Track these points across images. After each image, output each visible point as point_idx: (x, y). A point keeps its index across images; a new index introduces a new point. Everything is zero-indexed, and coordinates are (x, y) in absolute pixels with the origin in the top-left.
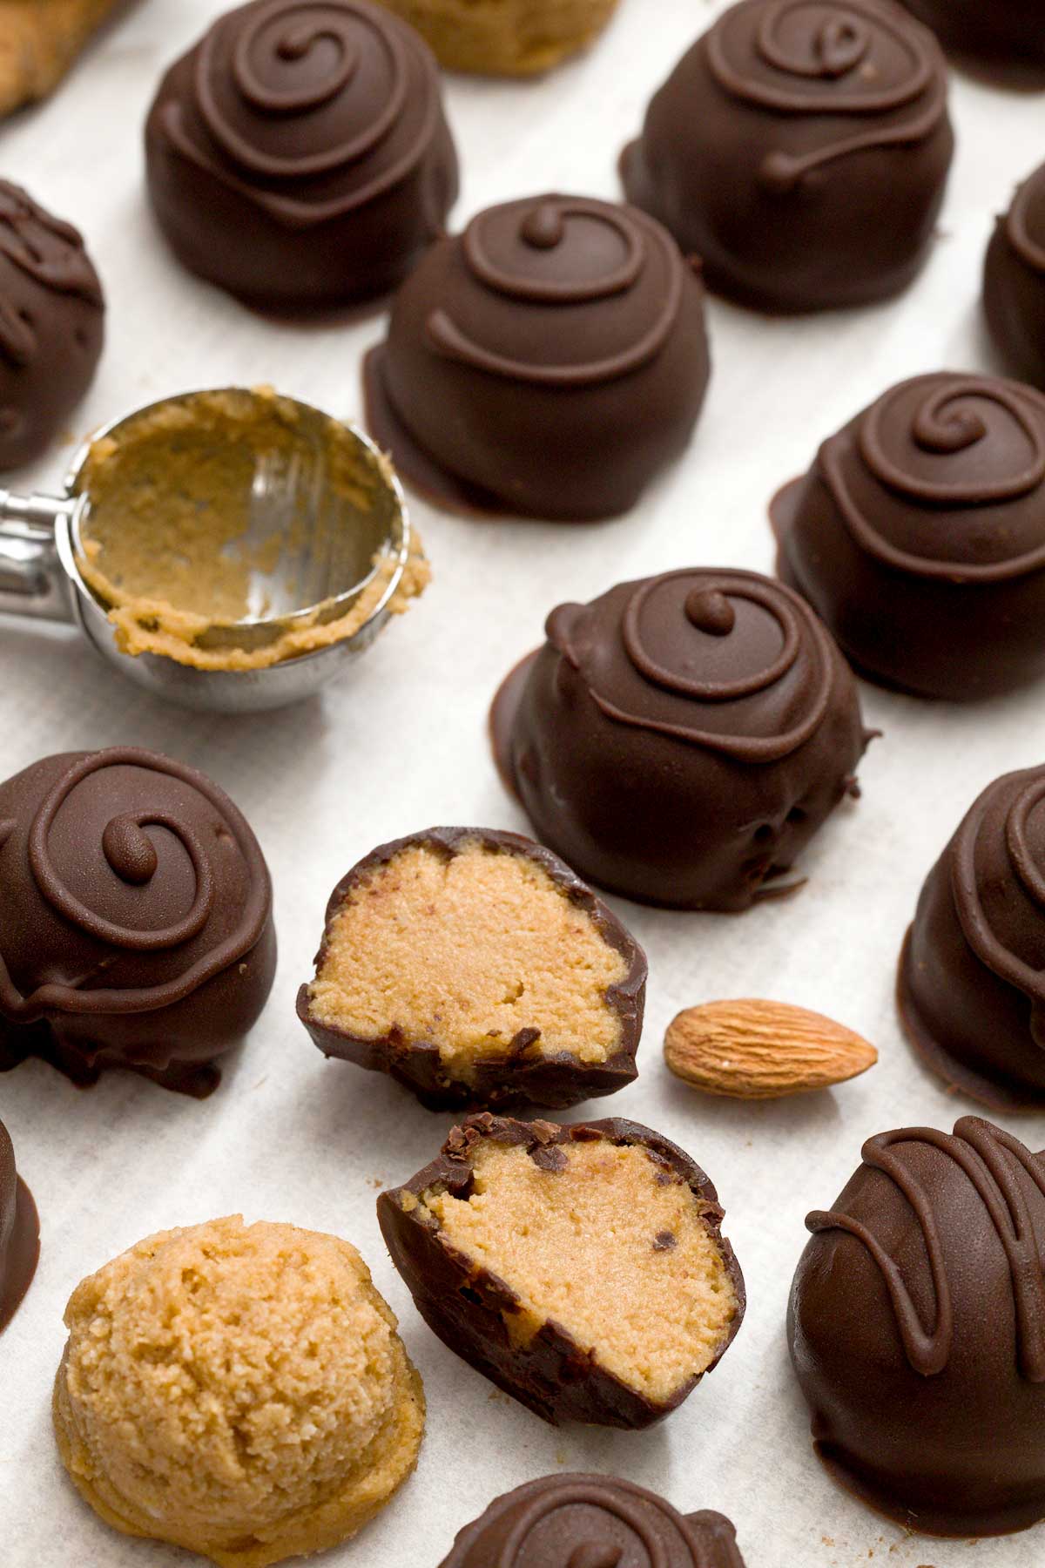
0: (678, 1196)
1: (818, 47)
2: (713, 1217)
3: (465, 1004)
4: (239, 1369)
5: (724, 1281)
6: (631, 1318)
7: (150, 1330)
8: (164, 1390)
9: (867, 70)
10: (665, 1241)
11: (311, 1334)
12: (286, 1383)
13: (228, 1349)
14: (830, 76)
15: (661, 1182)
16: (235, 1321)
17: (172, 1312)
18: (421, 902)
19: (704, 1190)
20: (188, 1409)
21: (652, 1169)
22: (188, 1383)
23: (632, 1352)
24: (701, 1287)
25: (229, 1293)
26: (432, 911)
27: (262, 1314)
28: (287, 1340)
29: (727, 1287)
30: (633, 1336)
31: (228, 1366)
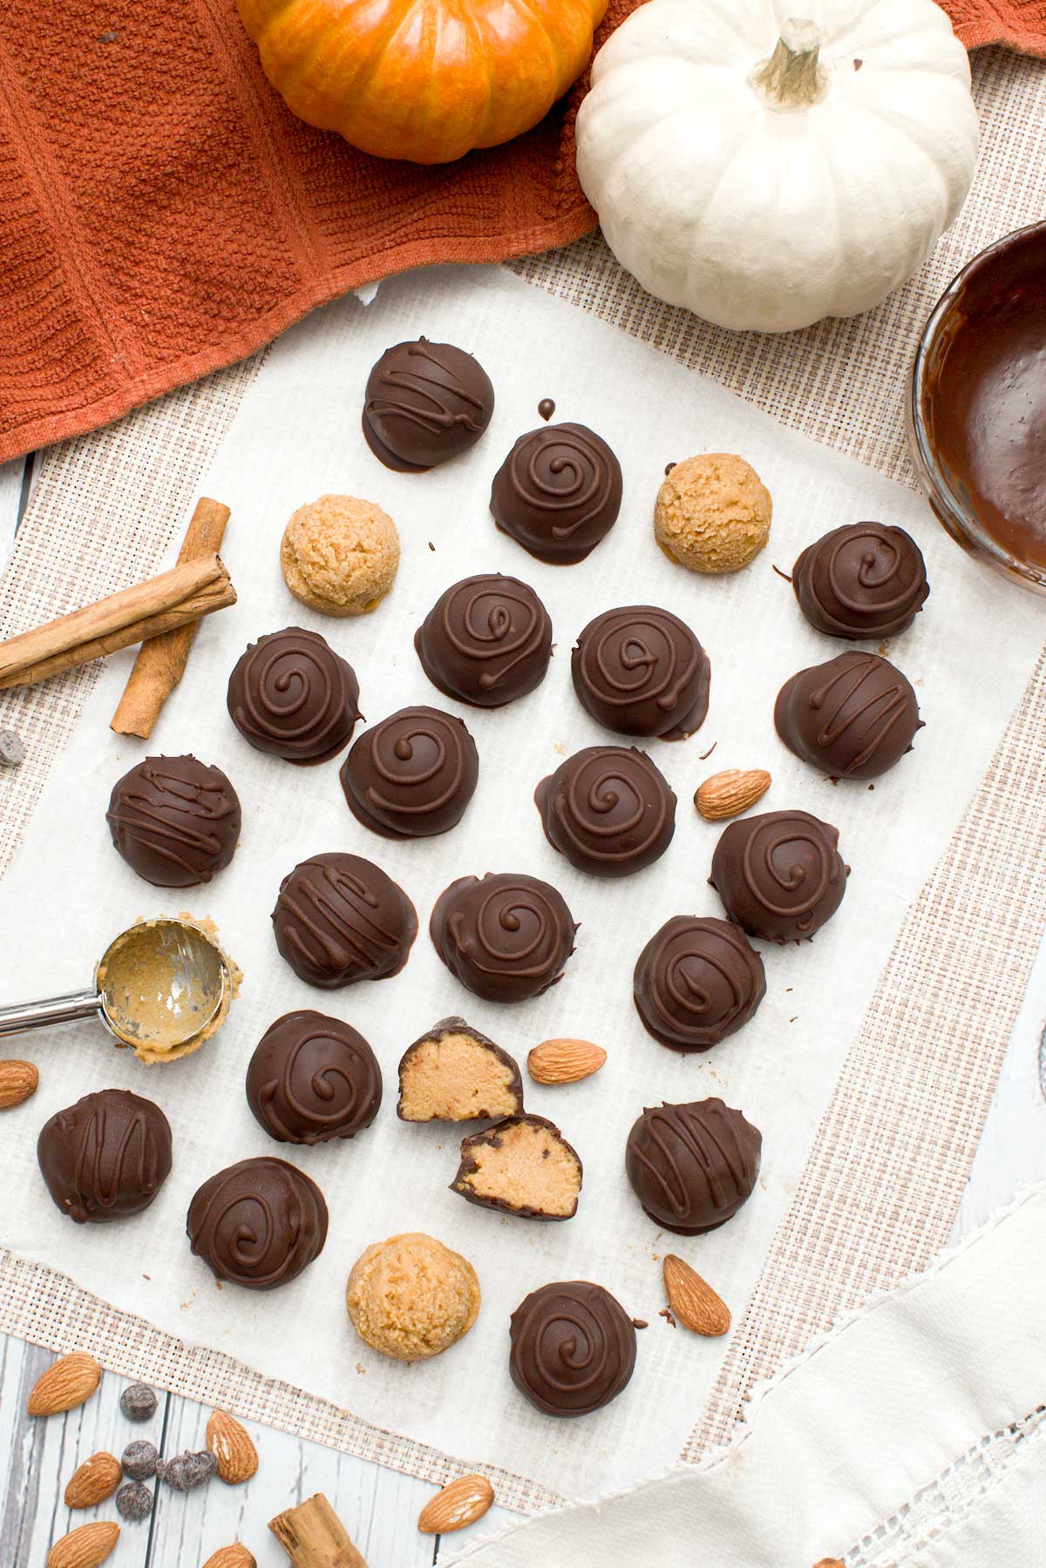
0: (544, 1133)
1: (491, 627)
2: (557, 1135)
3: (458, 1101)
4: (419, 1326)
5: (571, 1157)
6: (547, 1188)
7: (385, 1321)
8: (396, 1340)
9: (512, 629)
10: (546, 1153)
11: (438, 1302)
12: (436, 1322)
13: (412, 1319)
14: (498, 639)
15: (536, 1131)
16: (411, 1308)
17: (389, 1313)
18: (433, 1065)
19: (550, 1126)
20: (406, 1342)
21: (531, 1129)
22: (403, 1334)
23: (553, 1201)
24: (565, 1164)
25: (406, 1300)
26: (437, 1067)
27: (420, 1305)
28: (431, 1309)
29: (573, 1159)
30: (551, 1196)
31: (414, 1325)
